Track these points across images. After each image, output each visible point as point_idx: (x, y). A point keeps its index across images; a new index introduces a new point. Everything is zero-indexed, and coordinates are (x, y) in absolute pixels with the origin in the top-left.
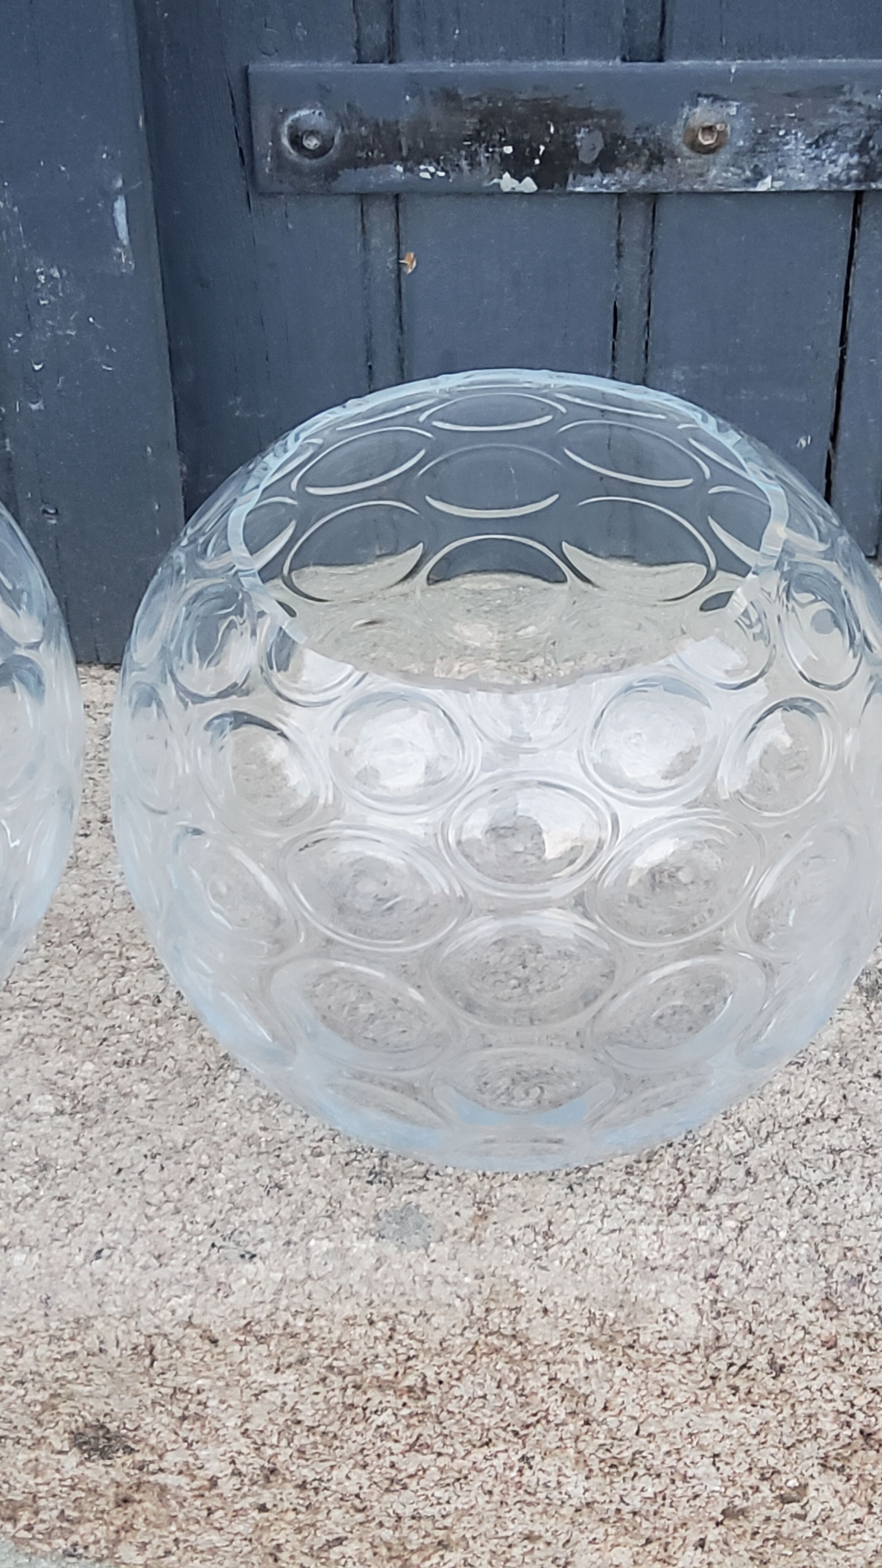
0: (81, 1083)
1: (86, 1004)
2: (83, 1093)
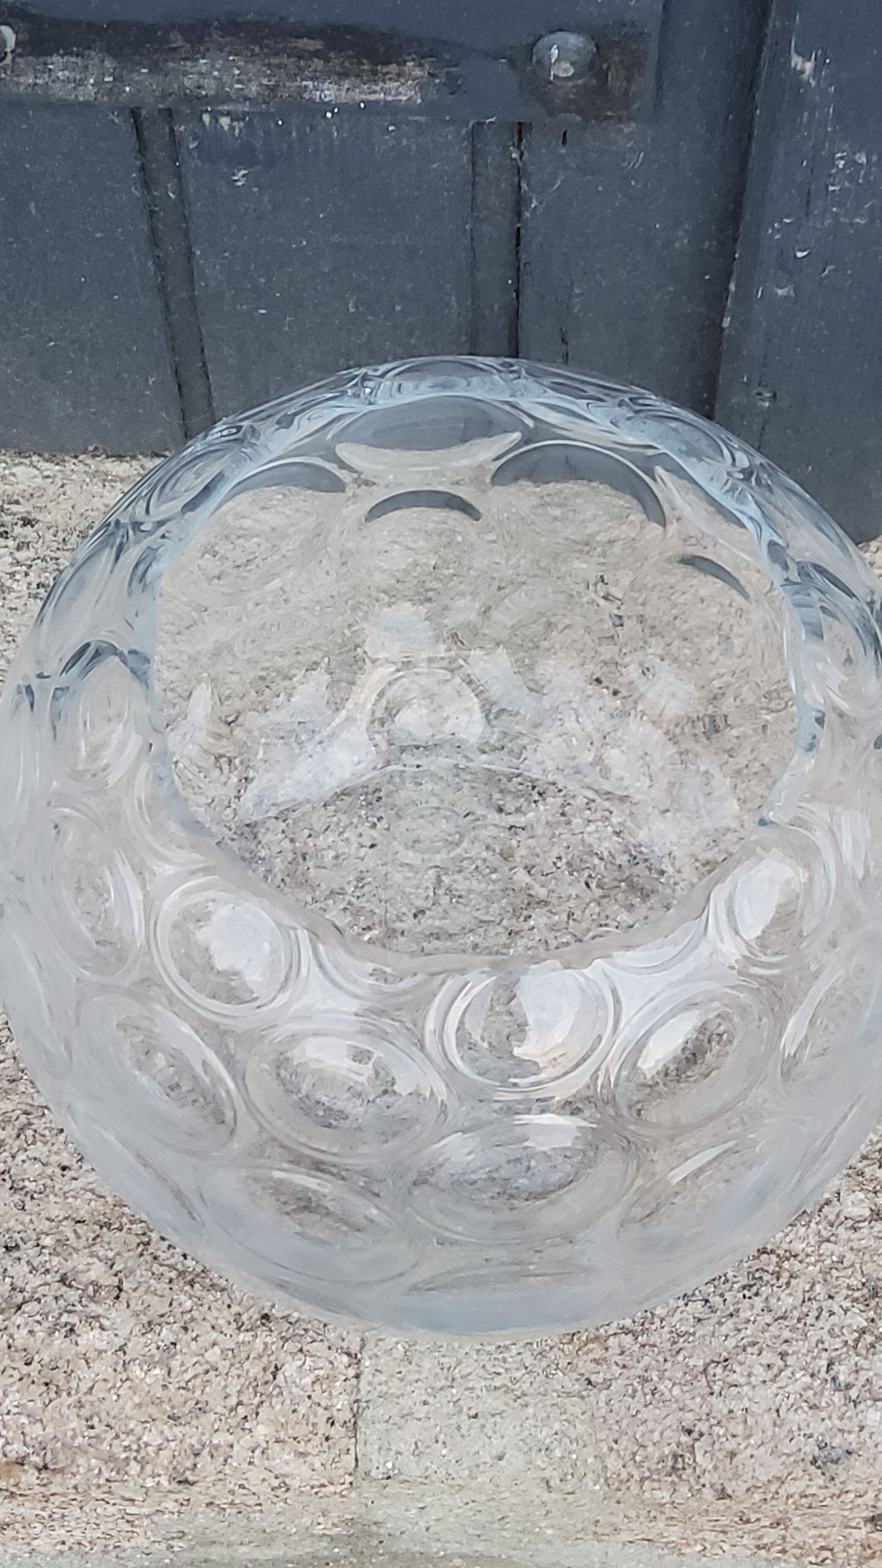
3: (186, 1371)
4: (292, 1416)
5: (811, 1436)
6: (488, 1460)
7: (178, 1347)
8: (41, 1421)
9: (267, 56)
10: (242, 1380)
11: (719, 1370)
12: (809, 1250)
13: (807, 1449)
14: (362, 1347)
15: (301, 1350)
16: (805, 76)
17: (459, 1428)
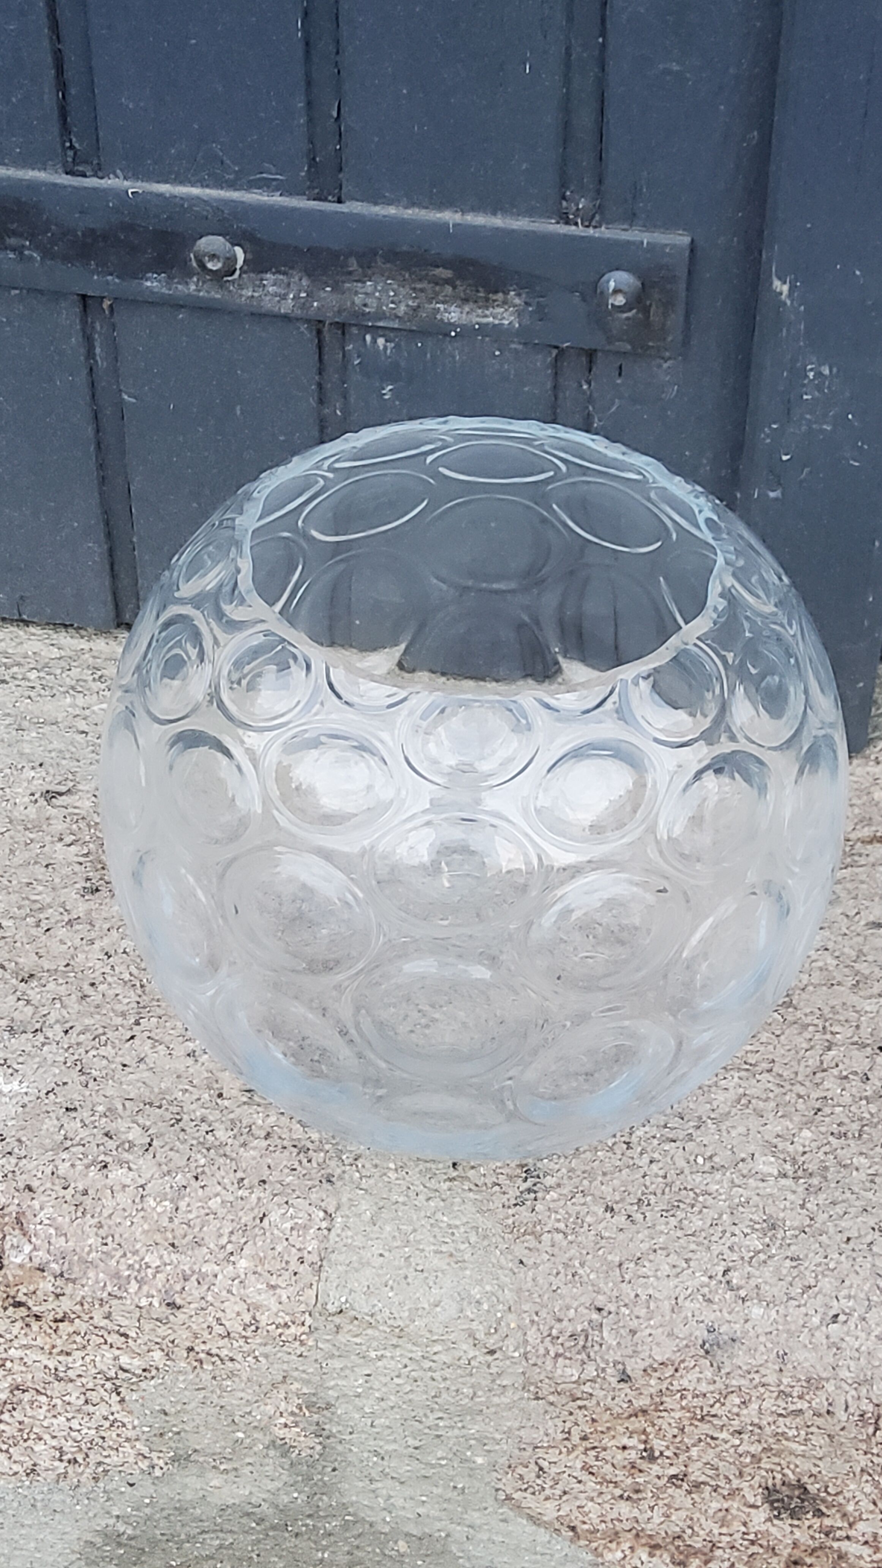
0: (801, 1149)
1: (796, 1073)
2: (803, 1159)
3: (190, 1211)
4: (270, 1252)
5: (702, 1322)
6: (426, 1306)
7: (188, 1190)
8: (66, 1235)
9: (414, 281)
10: (235, 1224)
11: (632, 1265)
12: (722, 1191)
13: (697, 1333)
14: (338, 1209)
15: (287, 1203)
16: (783, 297)
17: (406, 1277)
